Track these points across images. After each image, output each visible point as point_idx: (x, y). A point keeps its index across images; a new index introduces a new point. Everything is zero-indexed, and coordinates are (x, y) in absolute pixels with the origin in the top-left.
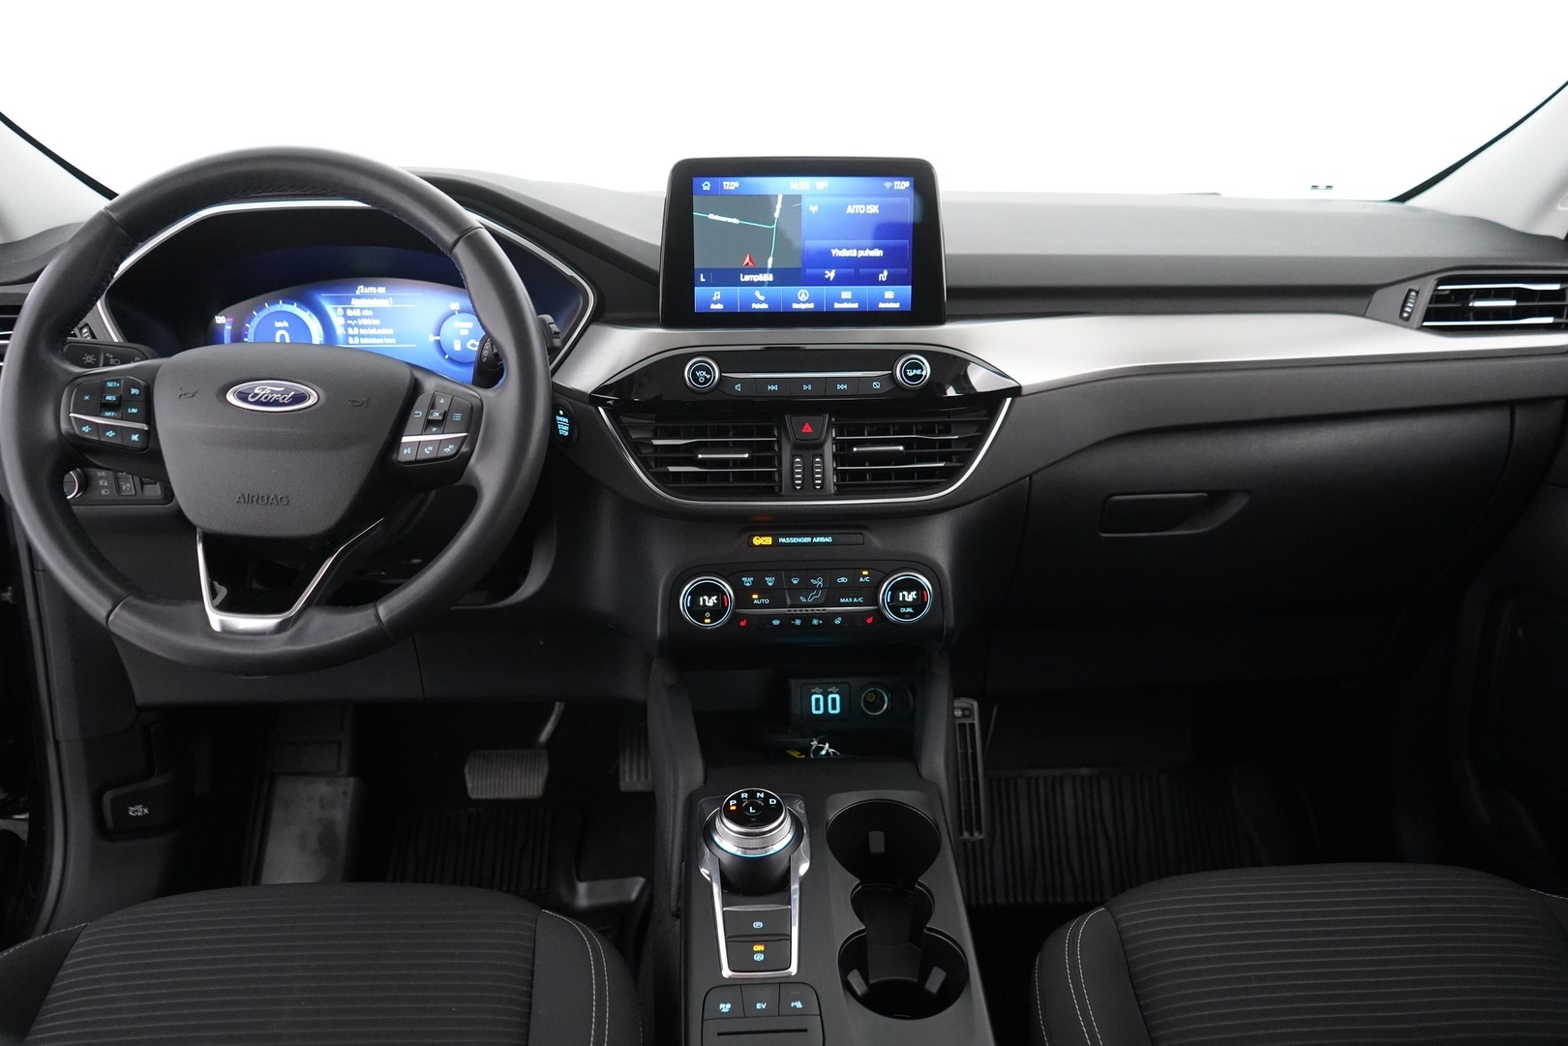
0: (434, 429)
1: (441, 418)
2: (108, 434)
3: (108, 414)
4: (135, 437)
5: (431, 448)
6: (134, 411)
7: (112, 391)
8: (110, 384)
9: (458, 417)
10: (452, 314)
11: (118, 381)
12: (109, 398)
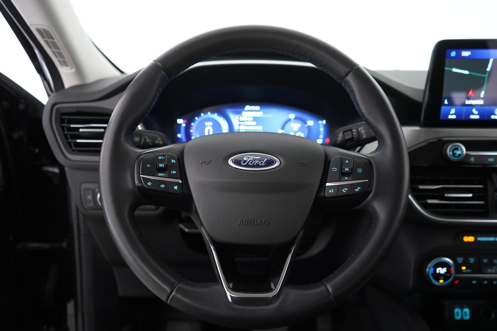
0: (346, 178)
1: (350, 172)
2: (161, 186)
3: (160, 175)
4: (176, 188)
5: (346, 189)
6: (174, 172)
7: (162, 161)
8: (160, 158)
9: (360, 171)
10: (289, 120)
11: (164, 156)
12: (160, 165)
